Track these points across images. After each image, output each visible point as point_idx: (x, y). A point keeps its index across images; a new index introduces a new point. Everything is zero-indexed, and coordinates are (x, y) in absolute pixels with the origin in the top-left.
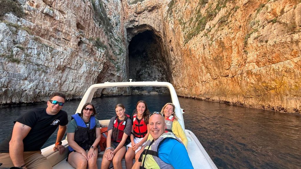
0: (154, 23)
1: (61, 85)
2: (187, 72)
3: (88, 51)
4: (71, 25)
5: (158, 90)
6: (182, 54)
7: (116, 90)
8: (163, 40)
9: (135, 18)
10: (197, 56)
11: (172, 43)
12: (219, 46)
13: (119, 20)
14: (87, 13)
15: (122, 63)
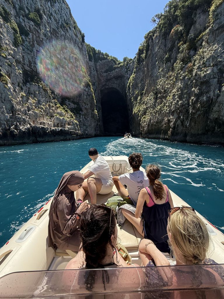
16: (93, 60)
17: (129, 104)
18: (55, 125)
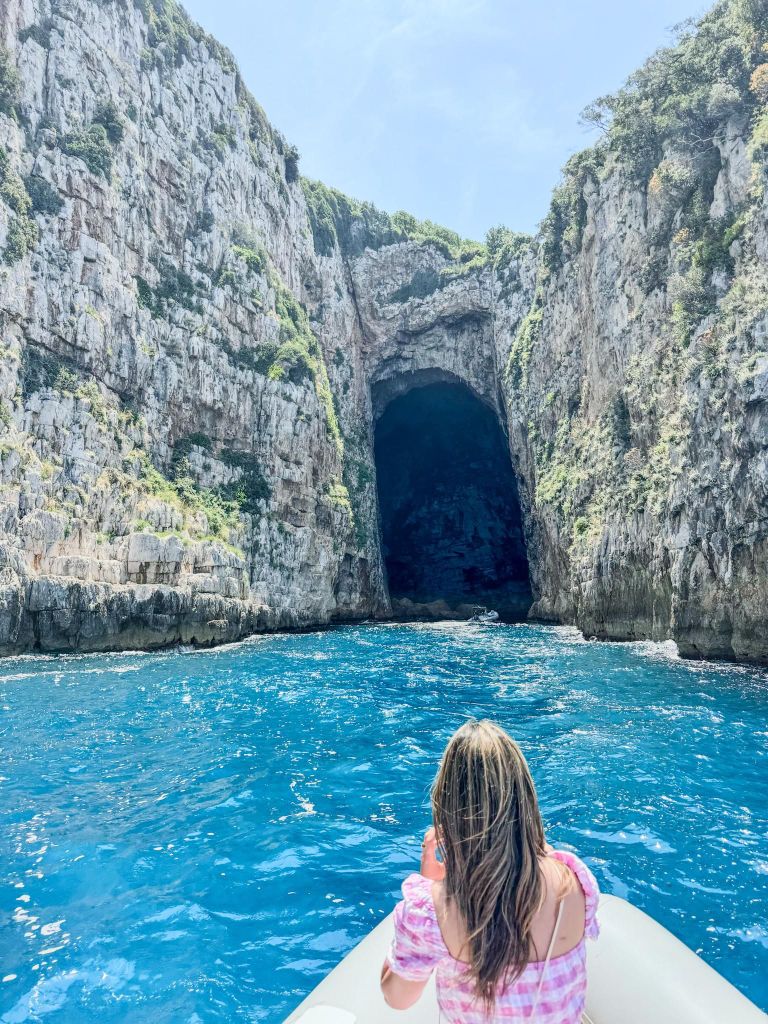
0: (467, 365)
9: (401, 348)
16: (336, 250)
17: (519, 450)
18: (129, 574)
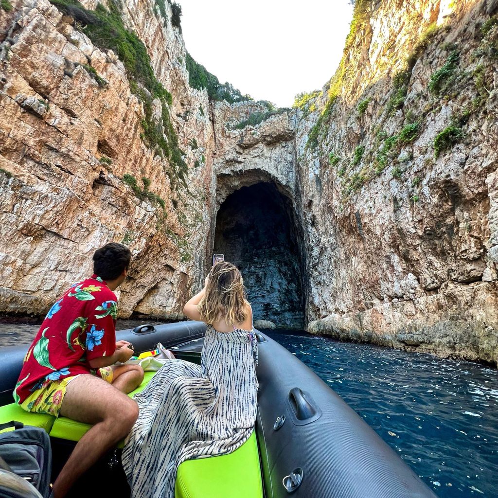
0: (277, 167)
1: (21, 272)
2: (349, 272)
3: (114, 203)
4: (84, 142)
5: (276, 317)
6: (338, 230)
7: (173, 305)
8: (295, 204)
9: (238, 155)
10: (378, 227)
11: (313, 208)
12: (441, 197)
13: (203, 157)
14: (129, 126)
15: (196, 245)
16: (205, 90)
